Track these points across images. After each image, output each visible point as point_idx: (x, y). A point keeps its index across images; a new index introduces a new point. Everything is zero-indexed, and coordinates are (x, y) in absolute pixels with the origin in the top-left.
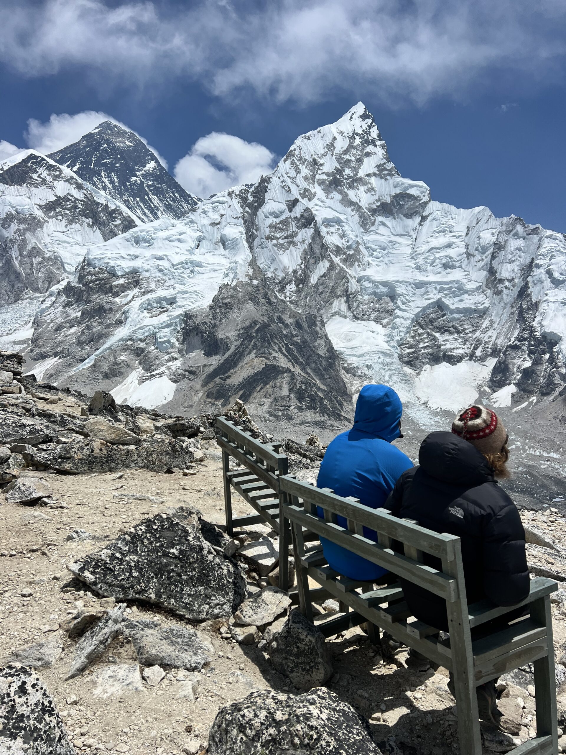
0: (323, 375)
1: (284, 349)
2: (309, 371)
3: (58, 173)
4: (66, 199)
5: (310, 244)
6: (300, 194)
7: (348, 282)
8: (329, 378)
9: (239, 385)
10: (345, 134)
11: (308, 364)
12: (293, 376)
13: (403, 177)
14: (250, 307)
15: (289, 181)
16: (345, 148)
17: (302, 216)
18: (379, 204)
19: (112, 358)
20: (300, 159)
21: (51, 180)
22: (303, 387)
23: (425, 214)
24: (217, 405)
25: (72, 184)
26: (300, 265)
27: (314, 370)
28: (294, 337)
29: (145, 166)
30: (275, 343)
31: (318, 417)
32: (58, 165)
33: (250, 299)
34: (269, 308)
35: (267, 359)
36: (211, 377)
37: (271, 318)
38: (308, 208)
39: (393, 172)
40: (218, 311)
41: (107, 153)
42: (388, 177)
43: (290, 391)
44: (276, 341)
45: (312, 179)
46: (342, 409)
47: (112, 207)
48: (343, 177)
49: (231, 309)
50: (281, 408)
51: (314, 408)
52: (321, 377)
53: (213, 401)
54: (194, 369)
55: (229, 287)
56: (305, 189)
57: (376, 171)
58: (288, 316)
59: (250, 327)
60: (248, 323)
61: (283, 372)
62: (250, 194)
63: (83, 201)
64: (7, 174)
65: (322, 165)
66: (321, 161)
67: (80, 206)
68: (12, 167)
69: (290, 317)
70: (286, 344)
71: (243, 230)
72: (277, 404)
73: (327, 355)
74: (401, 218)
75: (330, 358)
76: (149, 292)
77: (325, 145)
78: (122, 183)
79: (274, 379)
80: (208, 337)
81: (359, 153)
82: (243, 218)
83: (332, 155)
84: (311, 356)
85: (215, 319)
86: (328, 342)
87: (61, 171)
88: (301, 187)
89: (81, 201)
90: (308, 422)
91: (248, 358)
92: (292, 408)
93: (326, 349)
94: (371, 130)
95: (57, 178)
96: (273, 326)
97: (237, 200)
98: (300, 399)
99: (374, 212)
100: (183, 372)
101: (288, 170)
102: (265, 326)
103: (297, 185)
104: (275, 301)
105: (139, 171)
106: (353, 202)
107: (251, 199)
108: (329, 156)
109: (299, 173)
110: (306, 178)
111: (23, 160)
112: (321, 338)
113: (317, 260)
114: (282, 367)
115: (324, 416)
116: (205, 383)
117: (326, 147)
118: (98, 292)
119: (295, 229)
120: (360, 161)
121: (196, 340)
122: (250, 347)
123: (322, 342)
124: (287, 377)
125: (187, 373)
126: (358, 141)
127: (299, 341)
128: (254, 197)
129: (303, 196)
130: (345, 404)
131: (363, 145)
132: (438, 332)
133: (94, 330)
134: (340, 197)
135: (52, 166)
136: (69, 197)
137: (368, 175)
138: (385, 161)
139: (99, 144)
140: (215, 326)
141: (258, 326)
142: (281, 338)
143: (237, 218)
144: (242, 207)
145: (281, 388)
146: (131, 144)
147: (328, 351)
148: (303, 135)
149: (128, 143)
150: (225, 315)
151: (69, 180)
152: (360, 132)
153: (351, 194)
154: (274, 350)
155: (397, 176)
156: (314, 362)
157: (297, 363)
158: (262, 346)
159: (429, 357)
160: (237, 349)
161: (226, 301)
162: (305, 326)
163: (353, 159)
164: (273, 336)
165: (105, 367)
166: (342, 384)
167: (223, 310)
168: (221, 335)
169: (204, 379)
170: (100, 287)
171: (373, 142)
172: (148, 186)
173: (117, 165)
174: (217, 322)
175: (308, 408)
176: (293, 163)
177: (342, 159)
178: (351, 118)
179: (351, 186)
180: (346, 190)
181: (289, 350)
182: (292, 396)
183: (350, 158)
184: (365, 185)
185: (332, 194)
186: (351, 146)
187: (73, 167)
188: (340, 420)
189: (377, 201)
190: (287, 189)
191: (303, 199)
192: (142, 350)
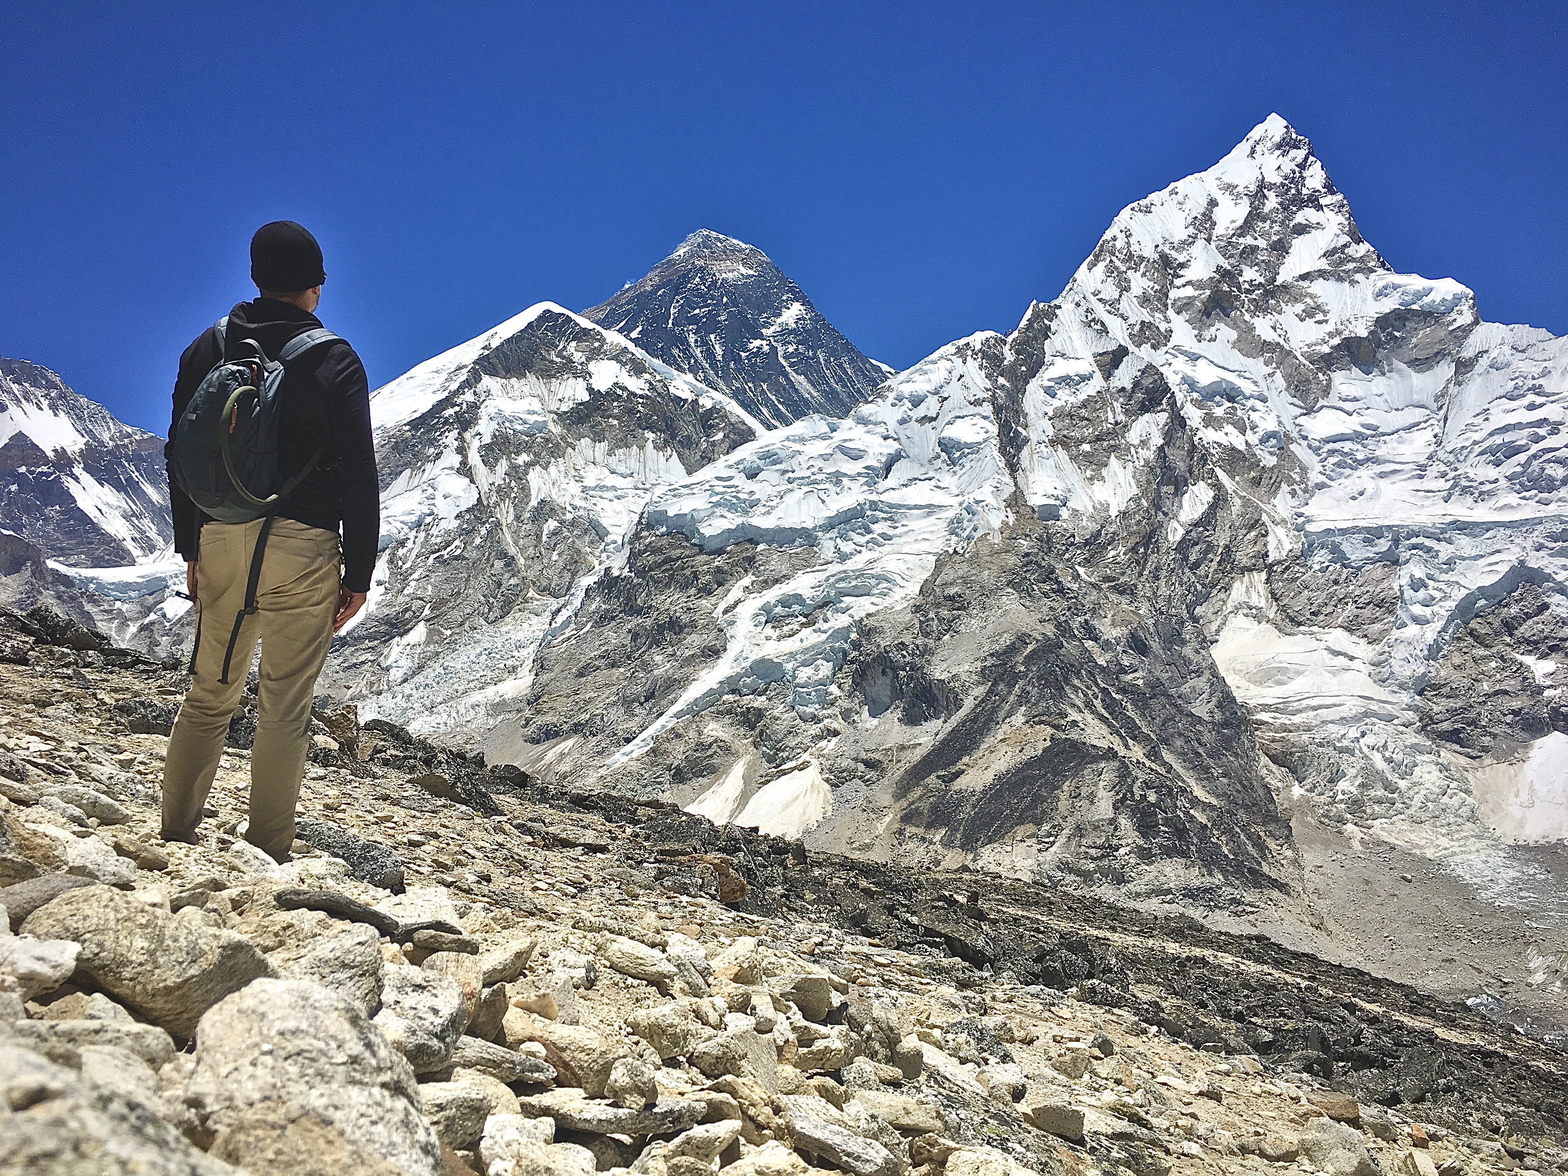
0: (1206, 769)
1: (1098, 703)
2: (1168, 757)
3: (597, 344)
4: (611, 395)
5: (1160, 448)
6: (1131, 335)
7: (1266, 534)
8: (1225, 775)
9: (984, 792)
10: (1240, 189)
11: (1165, 741)
12: (1124, 771)
13: (1398, 272)
14: (1010, 601)
15: (1101, 311)
16: (1240, 222)
17: (1136, 385)
18: (1336, 341)
19: (692, 734)
20: (1130, 257)
21: (583, 359)
22: (1152, 798)
23: (1468, 353)
24: (931, 843)
25: (624, 364)
26: (1136, 499)
27: (1181, 755)
28: (1126, 673)
29: (780, 315)
30: (1076, 689)
31: (1195, 877)
32: (599, 328)
33: (1009, 583)
34: (1060, 605)
35: (1057, 727)
36: (918, 772)
37: (1063, 628)
38: (1150, 366)
39: (1371, 264)
40: (932, 615)
41: (701, 295)
42: (1359, 277)
43: (1115, 808)
44: (1076, 682)
45: (1159, 299)
46: (1264, 857)
47: (706, 402)
48: (1239, 288)
49: (965, 609)
50: (1093, 852)
51: (1184, 854)
52: (1203, 773)
53: (921, 831)
54: (877, 756)
55: (957, 558)
56: (1143, 322)
57: (1323, 264)
58: (1108, 621)
59: (1011, 650)
60: (1006, 640)
61: (1096, 759)
62: (1008, 346)
63: (647, 397)
64: (497, 357)
65: (1182, 266)
66: (1181, 258)
67: (640, 408)
68: (508, 341)
69: (1113, 624)
70: (1104, 690)
71: (994, 429)
72: (1084, 841)
73: (1218, 716)
74: (1399, 371)
75: (1226, 724)
76: (776, 581)
77: (1190, 220)
78: (731, 355)
79: (1075, 775)
80: (910, 678)
81: (1276, 228)
82: (993, 400)
83: (1209, 240)
84: (1172, 719)
85: (927, 635)
86: (1217, 680)
87: (602, 341)
88: (1131, 321)
89: (641, 397)
90: (1169, 891)
91: (1005, 727)
92: (1122, 851)
93: (1214, 700)
94: (1306, 174)
95: (594, 354)
96: (1070, 647)
97: (976, 364)
98: (1146, 827)
99: (1327, 362)
100: (853, 764)
101: (1100, 287)
102: (1050, 647)
103: (1122, 316)
104: (1075, 586)
105: (767, 325)
106: (1270, 344)
107: (1009, 357)
108: (1200, 243)
109: (1127, 289)
110: (1144, 300)
111: (530, 325)
112: (1199, 673)
113: (1180, 485)
114: (1094, 747)
115: (1210, 874)
116: (902, 790)
117: (1193, 224)
118: (668, 586)
119: (1121, 418)
120: (1281, 248)
121: (881, 687)
122: (1012, 698)
123: (1201, 683)
124: (1109, 772)
125: (861, 767)
126: (1272, 201)
127: (1140, 682)
128: (1018, 353)
129: (1139, 339)
130: (1272, 844)
131: (1285, 209)
132: (1530, 652)
133: (656, 672)
134: (1234, 335)
135: (585, 331)
136: (619, 392)
137: (1304, 277)
138: (1346, 239)
139: (686, 277)
140: (926, 651)
141: (1030, 648)
142: (1091, 674)
143: (977, 403)
144: (989, 376)
145: (1092, 798)
146: (751, 272)
147: (1219, 706)
148: (1135, 204)
149: (743, 270)
150: (950, 626)
151: (619, 356)
152: (1277, 179)
153: (1263, 327)
154: (1073, 705)
155: (1381, 271)
156: (1180, 734)
157: (1134, 738)
158: (1041, 697)
159: (1509, 718)
160: (977, 706)
161: (952, 591)
162: (1155, 645)
163: (1262, 243)
164: (1070, 669)
165: (678, 753)
166: (1261, 792)
167: (945, 613)
168: (939, 672)
169: (902, 779)
170: (671, 577)
171: (1313, 201)
172: (787, 357)
173: (722, 318)
174: (931, 642)
175: (1169, 852)
176: (1111, 270)
177: (1235, 246)
178: (1253, 151)
179: (1260, 308)
180: (1247, 317)
181: (1111, 705)
182: (1124, 821)
183: (1254, 243)
184: (1296, 300)
185: (1213, 330)
186: (1254, 216)
187: (630, 332)
188: (1257, 885)
189: (1331, 335)
190: (1099, 327)
191: (1139, 346)
192: (760, 713)
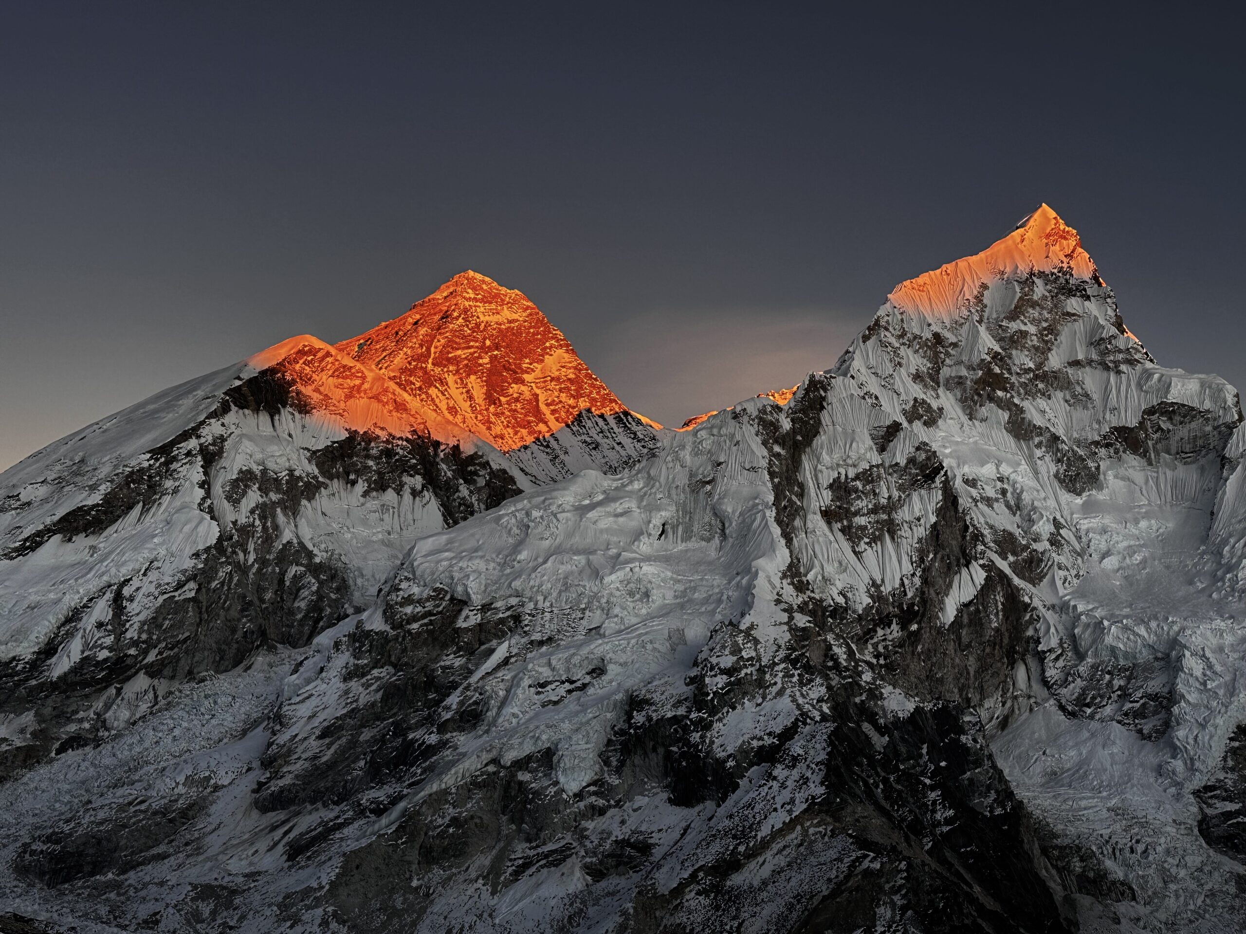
1: (878, 793)
3: (357, 382)
4: (369, 436)
5: (934, 526)
6: (905, 412)
7: (1037, 619)
10: (1010, 275)
15: (875, 384)
16: (1011, 306)
18: (1105, 429)
20: (903, 333)
21: (342, 397)
25: (385, 404)
26: (909, 577)
29: (543, 361)
30: (856, 776)
35: (836, 818)
37: (840, 710)
38: (925, 444)
39: (1138, 356)
41: (464, 337)
44: (856, 769)
45: (931, 377)
47: (468, 449)
48: (1009, 370)
55: (733, 630)
56: (916, 400)
57: (1092, 354)
60: (783, 719)
62: (784, 414)
64: (251, 387)
65: (954, 345)
66: (954, 338)
67: (399, 450)
68: (262, 373)
71: (769, 494)
77: (961, 302)
78: (491, 399)
80: (683, 755)
81: (1046, 315)
82: (769, 468)
83: (980, 321)
86: (997, 775)
87: (363, 378)
93: (994, 794)
94: (1074, 264)
95: (353, 392)
97: (753, 431)
99: (1093, 448)
100: (618, 848)
101: (873, 360)
103: (895, 391)
105: (529, 371)
106: (1038, 428)
107: (786, 425)
109: (900, 365)
110: (917, 376)
111: (287, 358)
113: (953, 564)
117: (964, 305)
118: (426, 642)
119: (894, 493)
120: (1049, 333)
121: (651, 762)
122: (790, 784)
123: (982, 774)
125: (627, 852)
126: (1041, 289)
128: (794, 421)
129: (912, 416)
131: (1053, 297)
134: (1003, 416)
136: (377, 432)
137: (1074, 364)
138: (1113, 330)
139: (448, 318)
141: (808, 729)
143: (756, 469)
144: (765, 443)
147: (998, 800)
148: (908, 283)
149: (508, 315)
150: (724, 700)
151: (378, 396)
152: (1046, 268)
153: (1032, 409)
154: (853, 795)
164: (849, 755)
168: (715, 749)
170: (430, 633)
171: (1081, 291)
172: (548, 404)
173: (484, 361)
174: (705, 718)
176: (884, 344)
178: (1023, 239)
180: (1017, 399)
184: (1066, 387)
185: (984, 410)
186: (1025, 301)
189: (1099, 423)
190: (872, 401)
191: (911, 422)
